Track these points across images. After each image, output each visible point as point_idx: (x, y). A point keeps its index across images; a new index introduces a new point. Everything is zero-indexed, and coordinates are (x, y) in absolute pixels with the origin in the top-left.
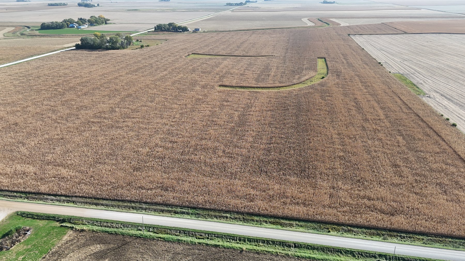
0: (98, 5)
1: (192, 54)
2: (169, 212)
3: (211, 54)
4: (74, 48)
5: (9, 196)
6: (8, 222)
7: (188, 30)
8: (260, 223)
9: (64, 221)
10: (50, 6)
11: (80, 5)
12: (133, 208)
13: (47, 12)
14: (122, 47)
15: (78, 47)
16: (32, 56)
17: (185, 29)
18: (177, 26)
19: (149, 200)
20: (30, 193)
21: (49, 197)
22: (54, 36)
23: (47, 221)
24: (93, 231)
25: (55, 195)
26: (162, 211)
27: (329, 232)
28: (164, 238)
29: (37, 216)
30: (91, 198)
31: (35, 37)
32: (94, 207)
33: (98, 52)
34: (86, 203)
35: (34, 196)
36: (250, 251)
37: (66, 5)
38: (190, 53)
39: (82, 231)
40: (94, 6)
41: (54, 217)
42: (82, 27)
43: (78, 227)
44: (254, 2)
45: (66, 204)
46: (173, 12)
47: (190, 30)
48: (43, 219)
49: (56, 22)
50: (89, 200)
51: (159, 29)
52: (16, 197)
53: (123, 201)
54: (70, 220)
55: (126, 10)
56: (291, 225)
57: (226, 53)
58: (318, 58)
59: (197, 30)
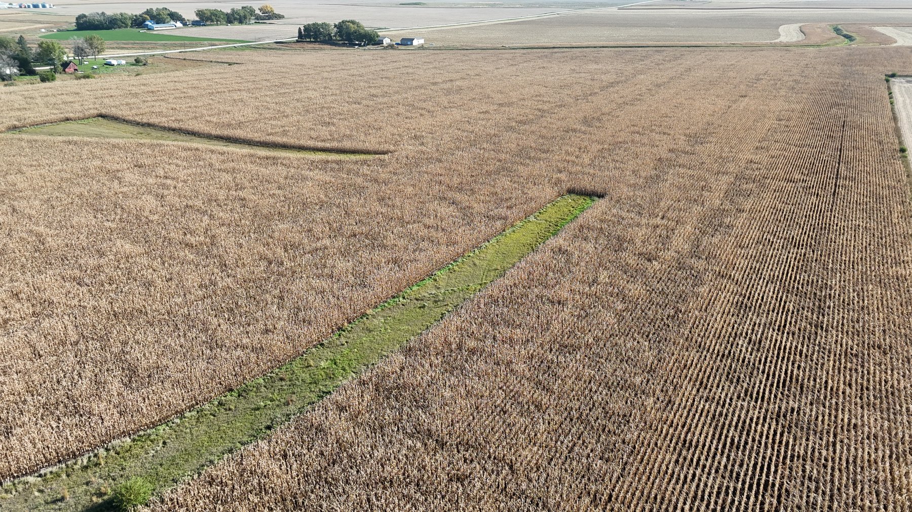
47: (386, 40)
51: (311, 36)
55: (396, 4)
58: (571, 191)
59: (406, 42)
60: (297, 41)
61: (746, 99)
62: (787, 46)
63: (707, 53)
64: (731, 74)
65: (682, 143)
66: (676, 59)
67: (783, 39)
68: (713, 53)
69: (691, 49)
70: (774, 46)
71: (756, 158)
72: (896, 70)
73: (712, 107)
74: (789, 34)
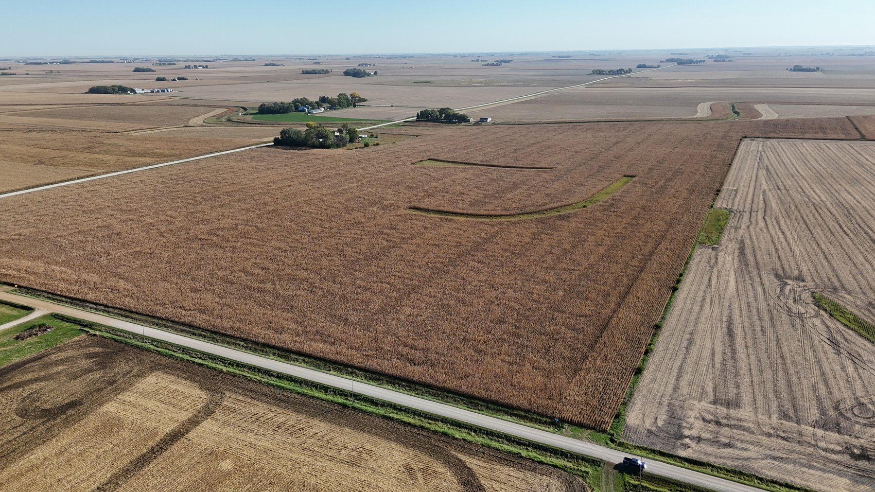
0: (376, 73)
1: (429, 159)
2: (187, 332)
3: (456, 160)
4: (273, 144)
5: (57, 300)
6: (40, 319)
7: (469, 121)
8: (267, 354)
9: (86, 326)
10: (305, 73)
11: (347, 73)
12: (157, 325)
13: (291, 85)
14: (339, 143)
15: (277, 143)
16: (211, 153)
17: (463, 119)
18: (451, 114)
19: (177, 320)
20: (77, 299)
21: (91, 305)
22: (266, 124)
23: (72, 324)
24: (103, 337)
25: (96, 304)
26: (182, 331)
27: (330, 371)
28: (159, 352)
29: (67, 318)
30: (126, 310)
31: (241, 124)
32: (124, 319)
33: (297, 151)
34: (119, 314)
35: (78, 302)
36: (228, 373)
37: (328, 72)
38: (426, 158)
39: (95, 335)
40: (369, 75)
41: (80, 322)
42: (315, 111)
43: (92, 332)
44: (655, 67)
45: (101, 313)
46: (486, 86)
47: (472, 120)
48: (70, 322)
49: (282, 103)
50: (123, 313)
51: (425, 117)
52: (63, 301)
53: (153, 317)
54: (91, 325)
55: (411, 83)
56: (297, 360)
57: (480, 161)
58: (625, 176)
59: (483, 120)
60: (416, 121)
61: (678, 149)
62: (699, 121)
63: (657, 125)
64: (670, 137)
65: (655, 163)
66: (642, 129)
67: (699, 115)
68: (661, 125)
69: (648, 122)
70: (693, 120)
71: (681, 167)
72: (748, 134)
73: (664, 152)
74: (703, 111)
